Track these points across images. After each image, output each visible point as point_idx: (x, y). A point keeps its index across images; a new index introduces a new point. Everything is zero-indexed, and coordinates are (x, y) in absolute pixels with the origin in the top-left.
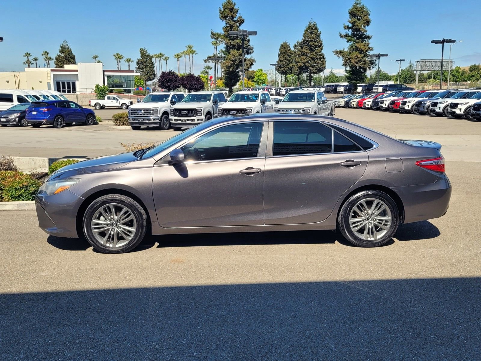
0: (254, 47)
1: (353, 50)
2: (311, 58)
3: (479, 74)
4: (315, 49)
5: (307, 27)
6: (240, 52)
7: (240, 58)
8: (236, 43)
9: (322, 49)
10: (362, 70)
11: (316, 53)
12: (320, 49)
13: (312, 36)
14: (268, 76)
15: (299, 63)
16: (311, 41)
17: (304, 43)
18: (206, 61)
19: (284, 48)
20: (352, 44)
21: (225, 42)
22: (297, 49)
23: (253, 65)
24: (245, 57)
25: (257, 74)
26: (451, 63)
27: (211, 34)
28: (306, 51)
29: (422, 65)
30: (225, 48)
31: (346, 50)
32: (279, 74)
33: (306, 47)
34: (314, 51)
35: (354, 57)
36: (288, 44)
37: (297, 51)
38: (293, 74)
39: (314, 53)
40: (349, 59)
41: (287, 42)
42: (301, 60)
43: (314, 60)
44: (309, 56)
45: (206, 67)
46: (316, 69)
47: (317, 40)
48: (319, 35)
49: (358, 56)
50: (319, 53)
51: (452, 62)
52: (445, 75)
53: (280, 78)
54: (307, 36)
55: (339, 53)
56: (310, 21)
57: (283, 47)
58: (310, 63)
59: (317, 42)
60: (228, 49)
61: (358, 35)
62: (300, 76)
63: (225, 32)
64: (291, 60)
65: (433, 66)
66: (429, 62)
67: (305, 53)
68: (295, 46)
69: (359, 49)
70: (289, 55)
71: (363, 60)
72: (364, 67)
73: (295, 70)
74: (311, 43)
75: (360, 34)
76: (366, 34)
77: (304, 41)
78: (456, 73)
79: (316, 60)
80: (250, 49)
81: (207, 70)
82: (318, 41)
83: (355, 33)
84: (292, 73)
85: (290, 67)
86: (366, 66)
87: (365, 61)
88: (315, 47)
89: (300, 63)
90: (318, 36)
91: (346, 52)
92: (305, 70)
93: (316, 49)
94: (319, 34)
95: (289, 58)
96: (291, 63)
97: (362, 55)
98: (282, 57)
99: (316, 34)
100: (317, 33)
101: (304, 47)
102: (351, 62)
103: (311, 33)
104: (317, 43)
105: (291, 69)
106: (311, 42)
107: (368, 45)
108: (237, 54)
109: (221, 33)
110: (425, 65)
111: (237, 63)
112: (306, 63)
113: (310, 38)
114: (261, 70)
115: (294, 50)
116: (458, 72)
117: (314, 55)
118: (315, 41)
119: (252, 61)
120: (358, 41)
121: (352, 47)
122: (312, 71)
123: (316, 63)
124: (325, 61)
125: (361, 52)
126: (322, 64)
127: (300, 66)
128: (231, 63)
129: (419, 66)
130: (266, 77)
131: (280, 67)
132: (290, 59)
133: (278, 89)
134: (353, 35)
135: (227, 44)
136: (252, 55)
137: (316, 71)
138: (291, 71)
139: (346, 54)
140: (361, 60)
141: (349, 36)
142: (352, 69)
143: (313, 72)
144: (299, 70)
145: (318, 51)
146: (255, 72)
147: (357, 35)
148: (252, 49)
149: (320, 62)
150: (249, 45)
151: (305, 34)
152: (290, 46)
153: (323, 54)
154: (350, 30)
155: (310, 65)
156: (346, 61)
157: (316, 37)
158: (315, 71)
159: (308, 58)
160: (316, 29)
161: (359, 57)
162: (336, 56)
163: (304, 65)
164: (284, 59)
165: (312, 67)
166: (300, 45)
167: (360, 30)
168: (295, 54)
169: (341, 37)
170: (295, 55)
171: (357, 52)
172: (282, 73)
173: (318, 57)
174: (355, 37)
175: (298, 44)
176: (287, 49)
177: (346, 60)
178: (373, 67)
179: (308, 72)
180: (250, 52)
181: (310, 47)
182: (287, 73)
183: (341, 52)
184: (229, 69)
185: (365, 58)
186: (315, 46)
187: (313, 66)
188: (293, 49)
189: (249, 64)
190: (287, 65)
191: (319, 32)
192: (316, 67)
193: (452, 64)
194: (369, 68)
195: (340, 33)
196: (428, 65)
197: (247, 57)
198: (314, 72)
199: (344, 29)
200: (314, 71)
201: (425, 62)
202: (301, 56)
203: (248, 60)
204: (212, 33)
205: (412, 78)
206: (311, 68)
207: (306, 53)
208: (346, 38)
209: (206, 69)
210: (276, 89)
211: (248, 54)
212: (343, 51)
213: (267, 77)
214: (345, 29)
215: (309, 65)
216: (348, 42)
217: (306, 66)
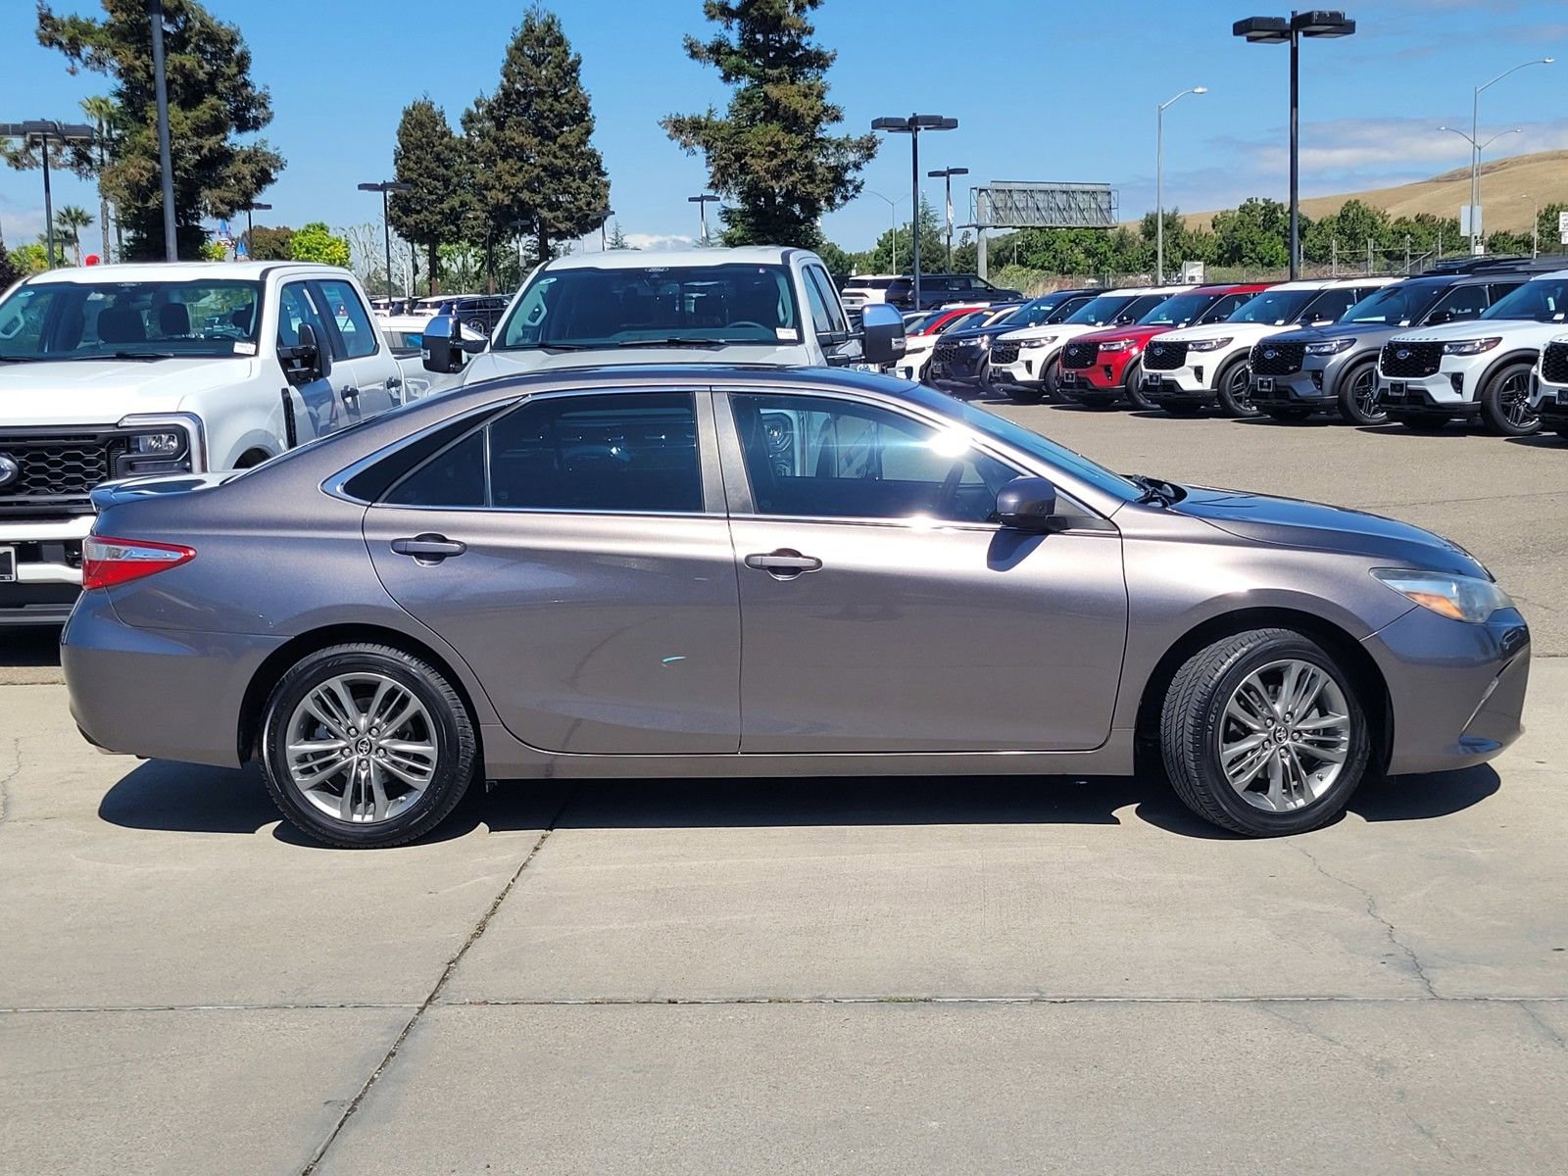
0: (272, 93)
1: (754, 116)
2: (545, 168)
3: (1178, 245)
4: (557, 132)
5: (518, 34)
6: (198, 117)
7: (202, 147)
8: (175, 68)
9: (589, 132)
10: (797, 209)
11: (563, 147)
12: (578, 130)
13: (544, 72)
14: (352, 251)
15: (490, 190)
16: (540, 94)
17: (507, 105)
18: (16, 159)
19: (421, 125)
20: (746, 90)
21: (116, 65)
22: (479, 130)
23: (272, 181)
24: (230, 141)
25: (300, 244)
26: (1107, 198)
27: (38, 20)
28: (520, 139)
29: (999, 204)
30: (119, 94)
31: (721, 115)
32: (401, 239)
33: (520, 119)
34: (554, 139)
35: (759, 147)
36: (436, 108)
37: (477, 139)
38: (465, 244)
39: (555, 148)
40: (739, 157)
41: (433, 100)
42: (499, 178)
43: (559, 180)
44: (532, 161)
45: (64, 212)
46: (567, 219)
47: (566, 90)
48: (575, 71)
49: (779, 142)
50: (578, 145)
51: (1109, 193)
52: (1056, 252)
53: (406, 261)
54: (519, 73)
55: (687, 129)
56: (529, 8)
57: (413, 122)
58: (539, 193)
59: (567, 101)
60: (136, 98)
61: (774, 49)
62: (497, 248)
63: (112, 12)
64: (455, 180)
65: (1038, 209)
66: (1025, 191)
67: (514, 148)
68: (469, 120)
69: (781, 113)
70: (442, 157)
71: (802, 162)
72: (808, 193)
73: (474, 223)
74: (538, 105)
75: (780, 42)
76: (808, 44)
77: (507, 94)
78: (1098, 242)
79: (567, 179)
80: (251, 101)
81: (69, 228)
82: (572, 94)
83: (759, 36)
84: (460, 238)
85: (452, 209)
86: (818, 191)
87: (810, 166)
88: (556, 121)
89: (494, 191)
90: (569, 72)
91: (719, 128)
92: (520, 223)
93: (562, 132)
94: (574, 67)
95: (442, 171)
96: (454, 192)
97: (799, 141)
98: (411, 165)
99: (559, 66)
100: (563, 61)
101: (510, 122)
102: (748, 174)
103: (537, 62)
104: (566, 106)
105: (453, 217)
106: (538, 100)
107: (820, 96)
108: (185, 128)
109: (94, 20)
110: (1009, 205)
111: (186, 171)
112: (519, 189)
113: (532, 81)
114: (322, 228)
115: (465, 137)
116: (1103, 240)
117: (556, 157)
118: (557, 97)
119: (266, 161)
120: (775, 72)
121: (750, 100)
122: (553, 226)
123: (565, 192)
124: (607, 185)
125: (792, 122)
126: (594, 197)
127: (492, 202)
128: (154, 168)
129: (989, 210)
130: (343, 255)
131: (407, 211)
132: (450, 173)
133: (402, 303)
134: (751, 48)
135: (126, 73)
136: (263, 132)
137: (569, 225)
138: (457, 226)
139: (724, 133)
140: (791, 162)
141: (732, 52)
142: (754, 205)
143: (553, 230)
144: (491, 223)
145: (572, 140)
146: (292, 235)
147: (768, 46)
148: (263, 105)
149: (585, 188)
150: (246, 84)
151: (509, 64)
152: (446, 115)
153: (593, 154)
154: (736, 23)
155: (538, 199)
156: (726, 166)
157: (560, 79)
158: (562, 226)
159: (530, 168)
160: (559, 45)
161: (783, 146)
162: (676, 143)
163: (515, 199)
164: (420, 175)
165: (551, 210)
166: (490, 110)
167: (783, 22)
168: (471, 154)
169: (694, 55)
170: (468, 158)
171: (775, 127)
172: (413, 235)
173: (573, 163)
174: (759, 55)
175: (480, 111)
176: (434, 130)
177: (722, 163)
178: (845, 198)
179: (534, 233)
180: (255, 118)
181: (535, 122)
182: (438, 236)
183: (696, 126)
184: (145, 200)
185: (810, 154)
186: (556, 116)
187: (553, 207)
188: (458, 132)
189: (253, 176)
190: (434, 201)
191: (571, 58)
192: (567, 210)
193: (1110, 202)
194: (830, 201)
195: (687, 38)
196: (1020, 205)
197: (239, 141)
198: (559, 231)
199: (706, 17)
200: (559, 225)
201: (1010, 191)
202: (499, 162)
203: (242, 156)
204: (45, 19)
205: (934, 261)
206: (545, 213)
207: (521, 146)
208: (718, 63)
209: (65, 222)
210: (393, 304)
211: (242, 127)
212: (708, 119)
213: (348, 256)
214: (713, 18)
215: (538, 201)
216: (726, 78)
217: (522, 203)
